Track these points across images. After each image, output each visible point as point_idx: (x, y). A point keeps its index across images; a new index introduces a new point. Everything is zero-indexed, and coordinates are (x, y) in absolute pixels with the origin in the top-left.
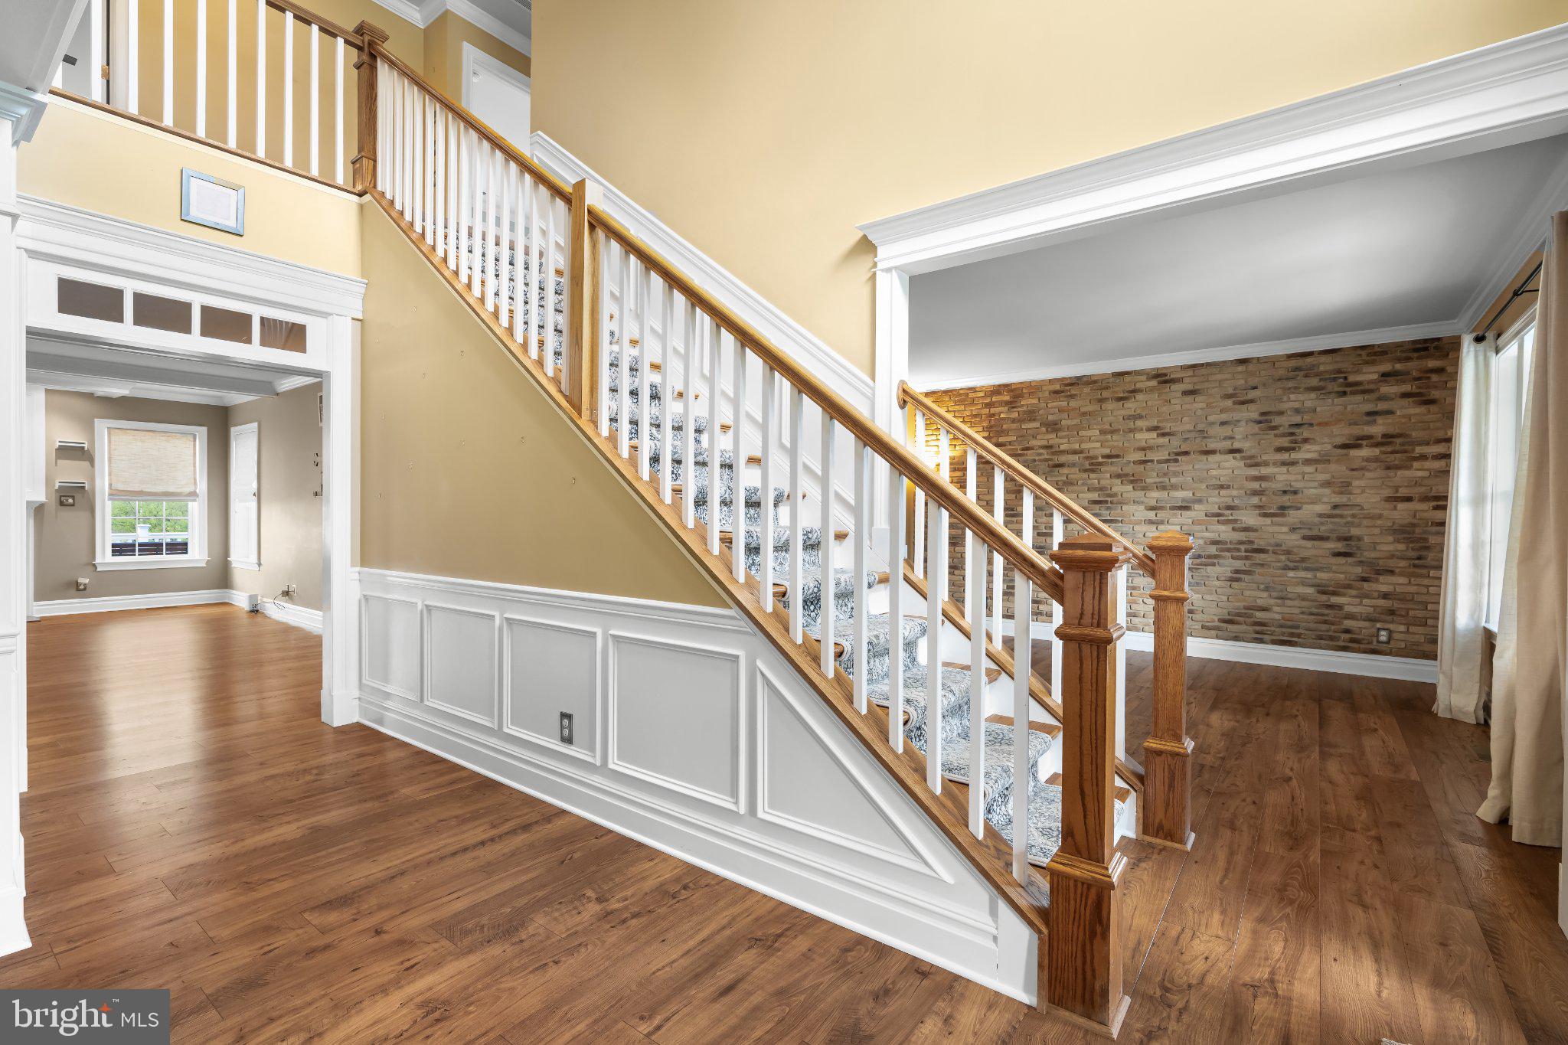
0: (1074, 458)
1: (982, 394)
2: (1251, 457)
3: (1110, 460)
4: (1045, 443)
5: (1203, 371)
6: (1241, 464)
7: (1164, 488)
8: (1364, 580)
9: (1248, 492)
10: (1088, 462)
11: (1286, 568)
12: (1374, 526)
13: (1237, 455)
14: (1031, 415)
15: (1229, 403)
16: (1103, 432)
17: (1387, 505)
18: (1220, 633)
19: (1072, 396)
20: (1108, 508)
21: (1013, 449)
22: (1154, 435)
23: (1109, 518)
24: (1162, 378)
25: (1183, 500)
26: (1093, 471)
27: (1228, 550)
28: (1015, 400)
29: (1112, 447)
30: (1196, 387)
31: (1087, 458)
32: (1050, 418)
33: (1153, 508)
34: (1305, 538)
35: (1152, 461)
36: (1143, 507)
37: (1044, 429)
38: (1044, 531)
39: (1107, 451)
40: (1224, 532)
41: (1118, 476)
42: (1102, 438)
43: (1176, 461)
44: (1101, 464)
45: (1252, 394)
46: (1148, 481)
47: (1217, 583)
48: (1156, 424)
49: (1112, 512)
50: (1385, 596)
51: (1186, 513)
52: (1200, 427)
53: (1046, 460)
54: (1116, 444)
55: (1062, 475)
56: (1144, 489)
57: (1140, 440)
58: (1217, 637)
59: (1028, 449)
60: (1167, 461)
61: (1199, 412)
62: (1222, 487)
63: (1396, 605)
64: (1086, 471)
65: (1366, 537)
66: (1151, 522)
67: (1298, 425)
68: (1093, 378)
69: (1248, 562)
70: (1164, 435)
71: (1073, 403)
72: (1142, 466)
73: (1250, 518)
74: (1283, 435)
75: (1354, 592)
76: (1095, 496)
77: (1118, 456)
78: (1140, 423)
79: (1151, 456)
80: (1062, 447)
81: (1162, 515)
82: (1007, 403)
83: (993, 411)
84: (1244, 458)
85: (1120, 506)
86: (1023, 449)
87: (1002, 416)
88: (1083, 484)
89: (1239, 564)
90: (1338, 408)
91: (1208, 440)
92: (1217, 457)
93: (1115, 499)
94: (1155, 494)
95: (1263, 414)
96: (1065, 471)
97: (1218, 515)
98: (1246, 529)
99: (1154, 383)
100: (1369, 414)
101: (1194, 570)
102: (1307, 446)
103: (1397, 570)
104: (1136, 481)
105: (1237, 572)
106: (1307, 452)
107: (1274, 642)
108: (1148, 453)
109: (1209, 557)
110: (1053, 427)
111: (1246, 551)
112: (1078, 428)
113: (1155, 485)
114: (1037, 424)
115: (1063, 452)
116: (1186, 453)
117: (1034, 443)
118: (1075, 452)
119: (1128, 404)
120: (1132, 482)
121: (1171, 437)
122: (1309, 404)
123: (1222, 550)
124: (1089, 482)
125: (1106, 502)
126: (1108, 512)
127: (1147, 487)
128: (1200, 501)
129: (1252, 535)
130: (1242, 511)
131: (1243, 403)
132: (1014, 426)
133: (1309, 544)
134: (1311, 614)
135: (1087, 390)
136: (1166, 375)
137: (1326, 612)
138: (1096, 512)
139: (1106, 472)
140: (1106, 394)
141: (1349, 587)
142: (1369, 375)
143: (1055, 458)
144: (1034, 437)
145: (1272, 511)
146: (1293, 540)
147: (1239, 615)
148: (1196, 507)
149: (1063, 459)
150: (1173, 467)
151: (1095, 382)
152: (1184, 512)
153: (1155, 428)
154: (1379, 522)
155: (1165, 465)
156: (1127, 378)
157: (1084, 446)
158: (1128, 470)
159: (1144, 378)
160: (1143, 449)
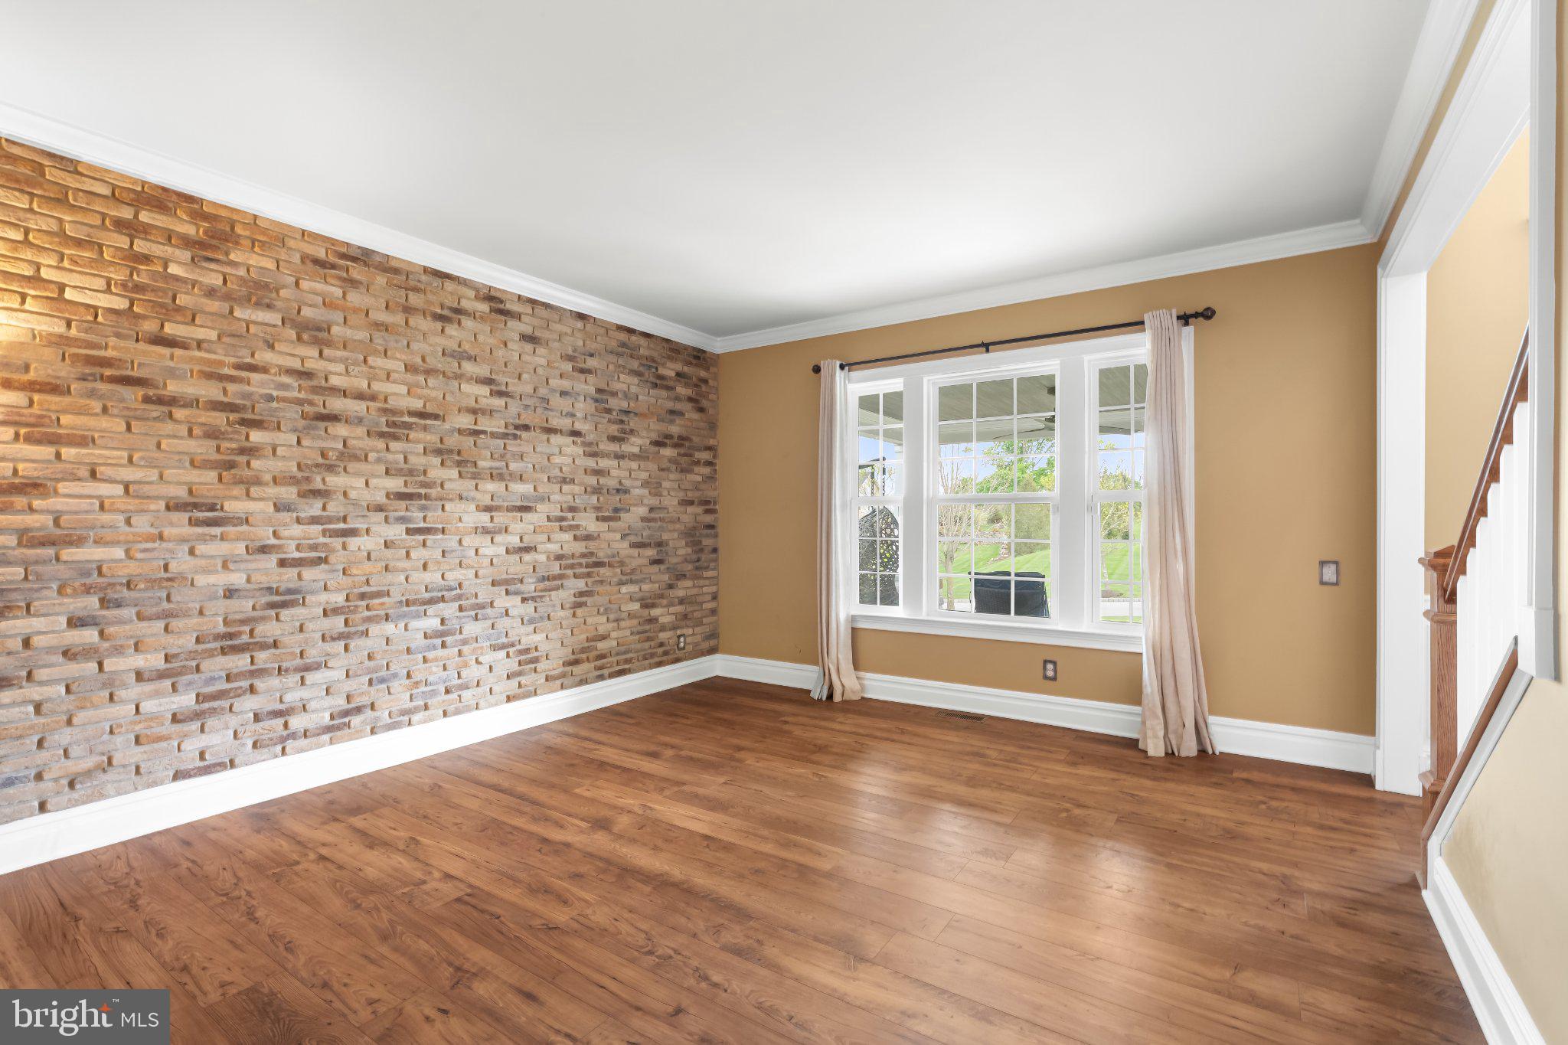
0: (358, 407)
1: (105, 191)
2: (590, 444)
3: (422, 422)
4: (296, 364)
5: (539, 311)
6: (580, 451)
7: (501, 477)
8: (671, 587)
9: (588, 489)
10: (383, 420)
11: (621, 583)
12: (674, 530)
13: (579, 440)
14: (259, 293)
15: (568, 367)
16: (409, 368)
17: (682, 509)
18: (566, 681)
19: (353, 283)
20: (423, 508)
21: (210, 362)
22: (485, 390)
23: (422, 525)
24: (497, 304)
25: (523, 497)
26: (395, 437)
27: (572, 567)
28: (214, 242)
29: (427, 400)
30: (537, 334)
31: (385, 411)
32: (307, 312)
33: (488, 509)
34: (634, 545)
35: (484, 432)
36: (473, 507)
37: (293, 334)
38: (297, 555)
39: (417, 404)
40: (564, 542)
41: (438, 452)
42: (410, 377)
43: (515, 437)
44: (408, 426)
45: (592, 363)
46: (481, 464)
47: (562, 613)
48: (488, 375)
49: (429, 514)
50: (682, 601)
51: (527, 516)
52: (543, 391)
53: (300, 402)
54: (434, 394)
55: (335, 438)
56: (475, 476)
57: (468, 395)
58: (562, 687)
59: (252, 368)
60: (505, 436)
61: (540, 371)
62: (564, 481)
63: (688, 610)
64: (382, 435)
65: (670, 542)
66: (486, 531)
67: (627, 412)
68: (393, 264)
69: (590, 581)
70: (501, 394)
71: (355, 298)
72: (471, 440)
73: (589, 523)
74: (614, 422)
75: (665, 602)
76: (396, 484)
77: (436, 417)
78: (468, 367)
79: (485, 424)
80: (335, 381)
81: (501, 518)
82: (187, 242)
83: (140, 246)
84: (584, 444)
85: (440, 503)
86: (238, 367)
87: (173, 269)
88: (379, 460)
89: (581, 584)
90: (653, 400)
91: (550, 413)
92: (556, 439)
93: (433, 492)
94: (491, 486)
95: (599, 391)
96: (341, 430)
97: (562, 519)
98: (588, 538)
99: (484, 307)
100: (672, 412)
101: (538, 600)
102: (633, 439)
103: (688, 574)
104: (464, 464)
105: (581, 594)
106: (633, 446)
107: (611, 676)
108: (481, 419)
109: (555, 578)
110: (316, 334)
111: (587, 566)
112: (367, 350)
113: (488, 472)
114: (274, 318)
115: (334, 391)
116: (526, 428)
117: (265, 356)
118: (360, 396)
119: (452, 330)
120: (459, 464)
121: (509, 400)
122: (634, 389)
123: (567, 567)
124: (390, 457)
125: (419, 496)
126: (421, 515)
127: (479, 474)
128: (542, 499)
129: (593, 545)
130: (582, 514)
131: (582, 371)
132: (214, 306)
133: (635, 552)
134: (639, 633)
135: (381, 280)
136: (501, 301)
137: (647, 627)
138: (402, 514)
139: (418, 442)
140: (415, 299)
141: (662, 596)
142: (669, 370)
143: (318, 399)
144: (271, 347)
145: (607, 514)
146: (623, 548)
147: (583, 650)
148: (539, 507)
149: (337, 404)
150: (513, 446)
151: (396, 271)
152: (524, 515)
153: (488, 381)
154: (678, 526)
155: (501, 442)
156: (449, 286)
157: (377, 386)
158: (453, 441)
159: (471, 294)
160: (474, 412)
